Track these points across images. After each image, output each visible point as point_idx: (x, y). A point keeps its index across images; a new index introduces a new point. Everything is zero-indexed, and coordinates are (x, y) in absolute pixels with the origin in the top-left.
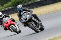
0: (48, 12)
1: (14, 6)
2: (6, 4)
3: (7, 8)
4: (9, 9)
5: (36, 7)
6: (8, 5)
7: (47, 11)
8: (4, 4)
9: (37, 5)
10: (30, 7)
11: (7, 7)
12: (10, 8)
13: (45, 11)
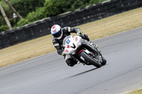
0: (131, 26)
1: (51, 16)
2: (33, 13)
3: (35, 22)
4: (39, 24)
5: (103, 17)
6: (37, 13)
7: (129, 25)
8: (28, 13)
9: (104, 11)
10: (89, 17)
11: (35, 19)
12: (41, 20)
13: (124, 25)
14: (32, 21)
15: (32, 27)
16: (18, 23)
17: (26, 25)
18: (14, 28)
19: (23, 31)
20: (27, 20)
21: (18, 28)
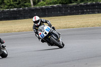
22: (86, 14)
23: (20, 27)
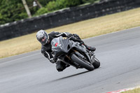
3: (55, 11)
4: (59, 14)
5: (122, 10)
6: (57, 3)
8: (48, 2)
10: (108, 10)
11: (54, 9)
12: (61, 10)
14: (51, 10)
15: (51, 17)
16: (38, 11)
17: (46, 14)
18: (34, 16)
19: (42, 20)
20: (46, 9)
21: (38, 16)
22: (105, 15)
23: (18, 48)
